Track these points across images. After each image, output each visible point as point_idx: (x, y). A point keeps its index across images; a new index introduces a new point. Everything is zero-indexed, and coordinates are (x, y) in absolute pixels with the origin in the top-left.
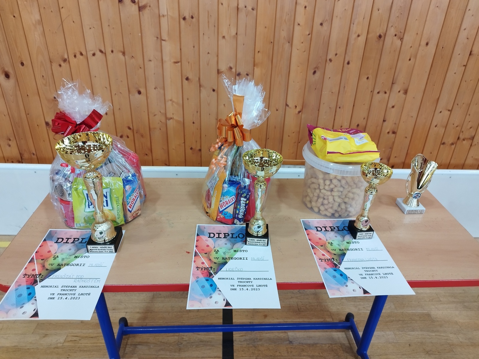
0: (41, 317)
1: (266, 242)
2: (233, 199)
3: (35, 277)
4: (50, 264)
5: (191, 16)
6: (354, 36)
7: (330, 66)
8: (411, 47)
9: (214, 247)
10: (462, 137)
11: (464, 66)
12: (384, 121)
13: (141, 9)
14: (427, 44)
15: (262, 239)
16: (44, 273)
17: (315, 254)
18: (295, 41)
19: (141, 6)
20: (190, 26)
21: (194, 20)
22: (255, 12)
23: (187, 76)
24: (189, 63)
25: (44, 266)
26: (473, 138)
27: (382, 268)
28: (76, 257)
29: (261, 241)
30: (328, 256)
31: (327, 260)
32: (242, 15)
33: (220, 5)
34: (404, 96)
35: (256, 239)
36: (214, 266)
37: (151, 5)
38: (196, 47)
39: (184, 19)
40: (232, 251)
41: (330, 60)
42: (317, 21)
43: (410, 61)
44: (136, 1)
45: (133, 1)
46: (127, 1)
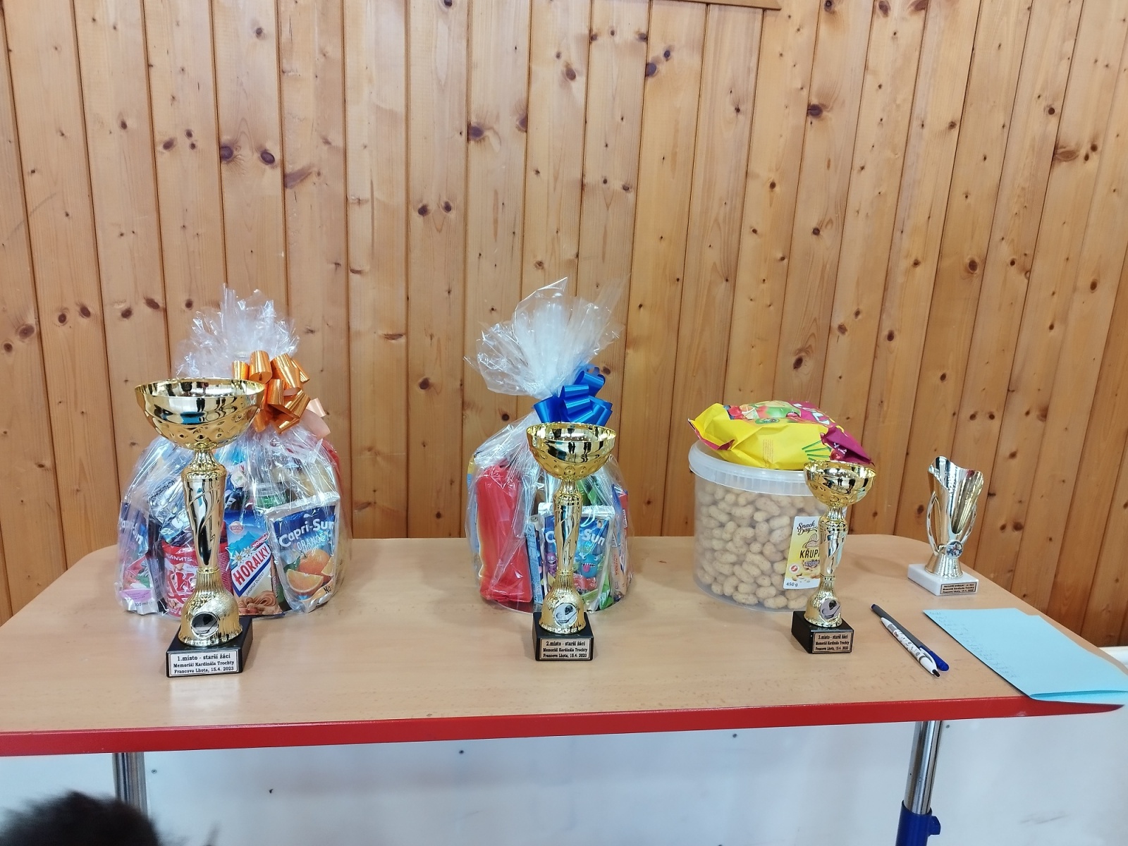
5: (443, 205)
6: (903, 265)
8: (1054, 294)
12: (991, 495)
13: (289, 180)
14: (1094, 286)
18: (745, 277)
19: (291, 174)
20: (439, 231)
21: (452, 215)
22: (631, 195)
23: (425, 377)
24: (432, 337)
32: (593, 204)
33: (531, 174)
34: (1040, 424)
37: (324, 172)
38: (457, 291)
39: (423, 211)
41: (842, 329)
42: (805, 222)
43: (1053, 331)
44: (277, 157)
45: (267, 158)
46: (248, 156)
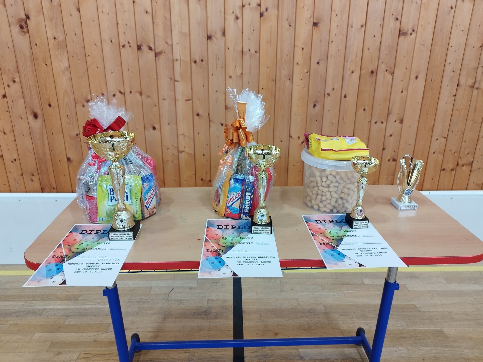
0: (68, 284)
1: (270, 230)
2: (239, 195)
3: (63, 257)
4: (75, 249)
5: (201, 60)
6: (348, 73)
7: (328, 100)
8: (402, 80)
9: (223, 235)
10: (461, 163)
11: (453, 96)
12: (384, 149)
13: (157, 55)
14: (417, 77)
15: (266, 227)
16: (70, 254)
17: (315, 239)
18: (296, 79)
19: (157, 53)
20: (200, 68)
21: (204, 63)
22: (258, 54)
23: (198, 112)
24: (199, 100)
25: (70, 250)
26: (471, 164)
27: (376, 248)
28: (99, 243)
29: (265, 229)
30: (326, 241)
31: (325, 244)
32: (246, 57)
33: (227, 49)
34: (400, 125)
35: (260, 227)
36: (222, 248)
37: (166, 52)
38: (206, 86)
39: (195, 62)
40: (239, 237)
41: (329, 94)
42: (314, 60)
43: (402, 93)
44: (153, 48)
45: (150, 49)
46: (145, 48)
